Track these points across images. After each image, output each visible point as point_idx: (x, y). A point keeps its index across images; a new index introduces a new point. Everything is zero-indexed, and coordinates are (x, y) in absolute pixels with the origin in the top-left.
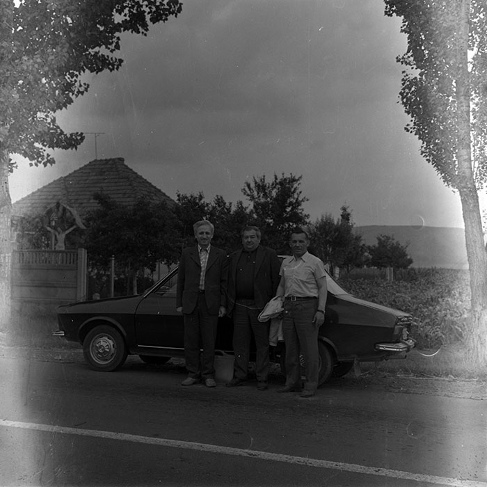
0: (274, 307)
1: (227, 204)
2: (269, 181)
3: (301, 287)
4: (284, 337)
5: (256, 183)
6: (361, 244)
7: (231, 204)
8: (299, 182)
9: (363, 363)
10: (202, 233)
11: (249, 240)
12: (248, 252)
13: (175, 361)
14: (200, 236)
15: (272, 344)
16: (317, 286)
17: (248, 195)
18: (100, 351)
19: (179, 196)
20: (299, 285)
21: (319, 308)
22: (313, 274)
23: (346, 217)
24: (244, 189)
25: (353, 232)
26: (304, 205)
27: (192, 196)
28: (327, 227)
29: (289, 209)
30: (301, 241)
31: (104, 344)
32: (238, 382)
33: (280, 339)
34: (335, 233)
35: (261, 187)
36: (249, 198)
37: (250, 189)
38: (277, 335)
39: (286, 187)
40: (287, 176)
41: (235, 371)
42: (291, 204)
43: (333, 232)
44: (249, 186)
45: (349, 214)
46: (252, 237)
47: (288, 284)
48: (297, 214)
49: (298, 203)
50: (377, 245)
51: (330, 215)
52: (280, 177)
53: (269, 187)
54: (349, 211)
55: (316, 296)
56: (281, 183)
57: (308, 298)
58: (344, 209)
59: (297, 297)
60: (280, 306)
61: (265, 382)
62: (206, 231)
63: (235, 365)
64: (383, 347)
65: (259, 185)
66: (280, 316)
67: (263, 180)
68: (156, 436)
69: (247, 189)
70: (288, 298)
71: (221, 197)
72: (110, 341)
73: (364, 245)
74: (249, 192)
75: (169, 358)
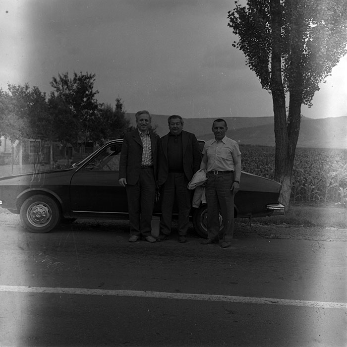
0: (200, 177)
1: (42, 94)
2: (71, 77)
3: (222, 164)
4: (207, 201)
5: (61, 78)
6: (130, 126)
7: (45, 93)
8: (93, 79)
10: (142, 120)
11: (175, 126)
15: (194, 206)
16: (234, 162)
17: (55, 87)
18: (38, 216)
19: (9, 86)
20: (220, 162)
21: (236, 180)
22: (231, 153)
23: (119, 106)
24: (52, 82)
25: (126, 116)
26: (96, 97)
27: (19, 87)
28: (108, 113)
29: (85, 99)
30: (221, 128)
31: (41, 211)
33: (204, 202)
34: (114, 117)
35: (65, 82)
36: (55, 89)
37: (56, 83)
38: (201, 198)
39: (84, 84)
40: (84, 74)
41: (161, 228)
42: (87, 95)
43: (113, 117)
44: (55, 80)
45: (121, 105)
46: (177, 124)
47: (211, 161)
48: (93, 104)
49: (92, 95)
51: (110, 105)
52: (79, 75)
53: (71, 82)
54: (121, 102)
55: (234, 170)
56: (80, 79)
57: (228, 172)
58: (118, 101)
59: (219, 172)
60: (204, 176)
61: (185, 236)
63: (161, 224)
65: (63, 80)
66: (204, 185)
67: (66, 76)
69: (54, 83)
70: (212, 172)
71: (37, 88)
72: (46, 208)
73: (132, 127)
74: (56, 85)
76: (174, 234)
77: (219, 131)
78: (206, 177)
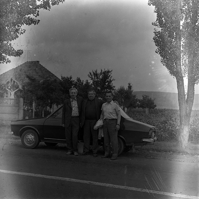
0: (100, 123)
1: (82, 81)
2: (99, 72)
3: (110, 115)
5: (93, 73)
6: (136, 99)
7: (83, 81)
8: (111, 73)
9: (136, 146)
10: (72, 93)
11: (91, 95)
12: (91, 100)
13: (59, 145)
14: (72, 94)
16: (117, 114)
17: (90, 77)
18: (28, 140)
19: (62, 77)
20: (109, 114)
22: (115, 110)
23: (130, 87)
24: (89, 75)
25: (133, 93)
26: (113, 82)
27: (67, 77)
28: (122, 91)
29: (107, 84)
30: (109, 96)
32: (86, 154)
33: (103, 136)
35: (96, 74)
36: (91, 79)
37: (91, 75)
38: (101, 134)
39: (106, 75)
40: (106, 70)
41: (84, 149)
42: (108, 81)
43: (124, 94)
44: (91, 74)
45: (131, 86)
46: (92, 94)
47: (105, 114)
48: (110, 85)
49: (111, 81)
50: (142, 99)
51: (123, 86)
52: (103, 71)
53: (99, 75)
54: (131, 85)
55: (117, 118)
56: (104, 73)
57: (113, 119)
58: (129, 84)
59: (109, 119)
60: (102, 123)
61: (97, 153)
62: (74, 92)
63: (84, 146)
64: (144, 140)
65: (95, 73)
66: (102, 127)
67: (96, 71)
68: (51, 175)
69: (90, 75)
70: (105, 119)
71: (79, 78)
74: (91, 76)
75: (57, 144)
76: (91, 152)
77: (108, 98)
78: (103, 123)
